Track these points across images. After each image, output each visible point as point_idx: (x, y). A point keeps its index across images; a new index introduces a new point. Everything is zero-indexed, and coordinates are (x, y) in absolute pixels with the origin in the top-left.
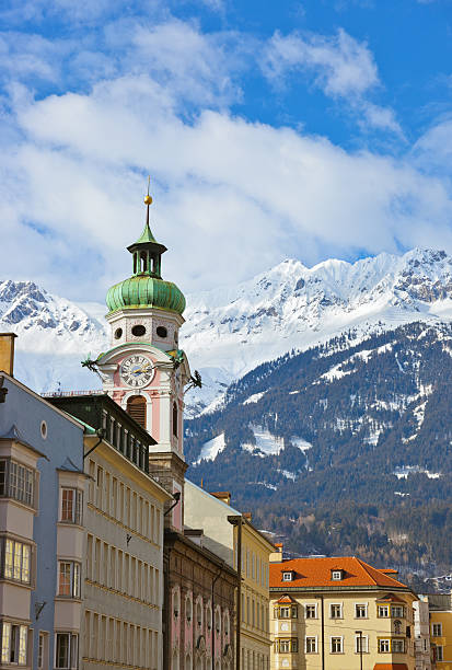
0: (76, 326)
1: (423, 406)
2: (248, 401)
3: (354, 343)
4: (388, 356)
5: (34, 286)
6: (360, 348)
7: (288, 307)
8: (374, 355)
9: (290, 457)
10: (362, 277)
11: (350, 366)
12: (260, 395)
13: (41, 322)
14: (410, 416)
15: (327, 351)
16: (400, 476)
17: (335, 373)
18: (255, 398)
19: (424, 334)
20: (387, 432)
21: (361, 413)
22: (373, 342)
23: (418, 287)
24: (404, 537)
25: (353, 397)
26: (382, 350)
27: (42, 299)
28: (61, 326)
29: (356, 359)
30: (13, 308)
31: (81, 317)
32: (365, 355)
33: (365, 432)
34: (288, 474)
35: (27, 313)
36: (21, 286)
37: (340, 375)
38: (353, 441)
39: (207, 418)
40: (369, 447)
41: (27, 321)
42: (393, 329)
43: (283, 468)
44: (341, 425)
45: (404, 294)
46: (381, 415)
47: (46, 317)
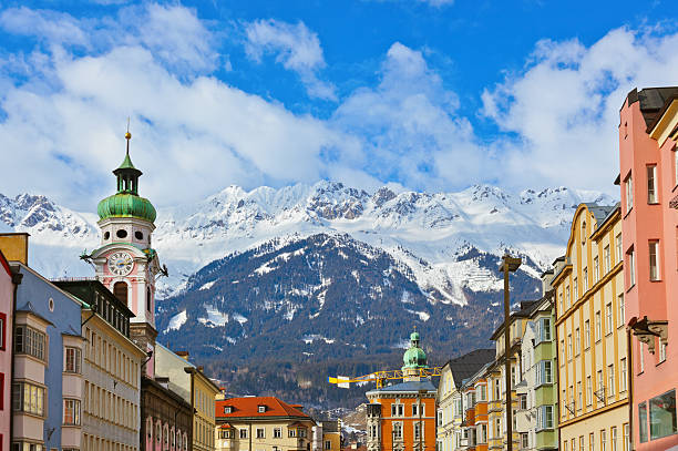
0: (77, 230)
1: (324, 293)
2: (203, 288)
3: (278, 248)
4: (301, 257)
5: (45, 199)
6: (281, 251)
7: (232, 220)
8: (292, 257)
9: (232, 328)
10: (284, 200)
11: (275, 264)
12: (212, 284)
13: (51, 226)
14: (315, 300)
15: (259, 252)
16: (307, 342)
17: (264, 269)
18: (208, 286)
19: (326, 242)
20: (299, 310)
21: (282, 297)
22: (291, 247)
23: (323, 209)
24: (309, 383)
25: (276, 286)
26: (297, 253)
27: (51, 209)
28: (66, 230)
29: (279, 259)
30: (29, 215)
31: (81, 223)
32: (285, 256)
33: (284, 311)
34: (230, 340)
35: (40, 219)
36: (35, 198)
37: (268, 270)
38: (275, 317)
39: (173, 299)
40: (287, 321)
41: (40, 225)
42: (305, 238)
43: (227, 335)
44: (268, 306)
45: (313, 214)
46: (295, 299)
47: (52, 221)
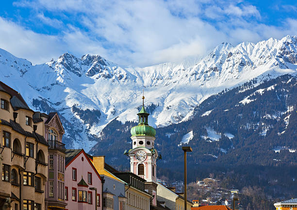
0: (121, 77)
1: (288, 117)
2: (204, 115)
3: (256, 85)
4: (272, 91)
5: (100, 58)
6: (258, 88)
7: (224, 67)
8: (265, 91)
9: (224, 142)
10: (260, 51)
11: (253, 97)
12: (210, 112)
13: (104, 76)
14: (282, 121)
15: (242, 89)
16: (276, 151)
17: (246, 101)
18: (207, 113)
19: (290, 80)
20: (271, 129)
21: (258, 120)
22: (265, 85)
23: (288, 56)
24: (276, 181)
25: (255, 113)
26: (269, 89)
27: (104, 64)
28: (114, 78)
29: (257, 94)
30: (90, 69)
31: (123, 73)
32: (261, 91)
33: (260, 130)
34: (223, 151)
35: (98, 71)
36: (94, 57)
37: (248, 101)
38: (254, 134)
39: (184, 123)
40: (262, 137)
41: (97, 76)
42: (275, 78)
43: (220, 147)
44: (248, 127)
45: (281, 60)
46: (268, 121)
47: (105, 72)
